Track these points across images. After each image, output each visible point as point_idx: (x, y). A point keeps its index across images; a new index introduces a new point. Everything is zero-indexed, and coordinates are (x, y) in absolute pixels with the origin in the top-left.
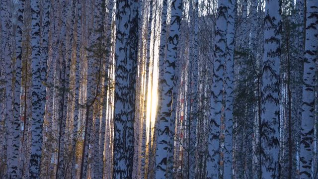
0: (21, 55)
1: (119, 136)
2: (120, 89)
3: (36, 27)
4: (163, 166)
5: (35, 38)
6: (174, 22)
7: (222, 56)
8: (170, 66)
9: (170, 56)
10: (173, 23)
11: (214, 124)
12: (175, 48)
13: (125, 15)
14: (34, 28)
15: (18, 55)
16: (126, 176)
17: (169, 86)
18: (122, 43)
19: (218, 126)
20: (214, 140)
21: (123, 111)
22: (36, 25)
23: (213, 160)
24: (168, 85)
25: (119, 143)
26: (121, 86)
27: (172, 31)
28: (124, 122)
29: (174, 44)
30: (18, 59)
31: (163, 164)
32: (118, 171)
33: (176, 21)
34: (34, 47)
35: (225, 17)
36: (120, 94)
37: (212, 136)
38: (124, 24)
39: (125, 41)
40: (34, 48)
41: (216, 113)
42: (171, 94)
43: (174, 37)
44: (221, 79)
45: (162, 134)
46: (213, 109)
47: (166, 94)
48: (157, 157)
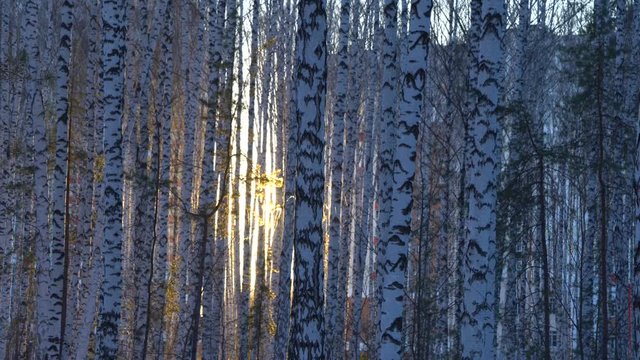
0: (66, 114)
1: (306, 274)
2: (306, 178)
3: (112, 58)
4: (396, 335)
5: (111, 79)
6: (417, 43)
7: (492, 113)
8: (408, 133)
9: (409, 112)
10: (414, 47)
11: (475, 250)
12: (418, 97)
13: (315, 29)
14: (109, 60)
15: (61, 114)
16: (319, 355)
17: (407, 173)
18: (311, 86)
19: (484, 254)
20: (477, 283)
21: (314, 223)
22: (113, 54)
23: (473, 322)
24: (404, 171)
25: (305, 287)
26: (309, 174)
27: (412, 61)
28: (315, 245)
29: (416, 88)
30: (61, 123)
31: (395, 330)
32: (303, 345)
33: (420, 42)
34: (109, 97)
35: (497, 35)
36: (306, 189)
37: (472, 273)
38: (314, 48)
39: (316, 83)
40: (110, 100)
41: (480, 229)
42: (410, 190)
43: (416, 74)
44: (489, 160)
45: (392, 270)
46: (474, 219)
47: (400, 189)
48: (383, 316)
